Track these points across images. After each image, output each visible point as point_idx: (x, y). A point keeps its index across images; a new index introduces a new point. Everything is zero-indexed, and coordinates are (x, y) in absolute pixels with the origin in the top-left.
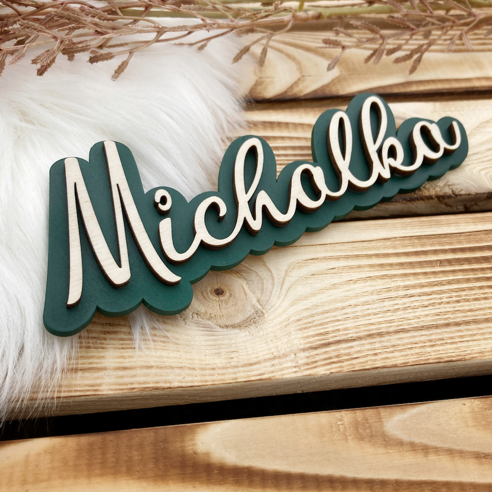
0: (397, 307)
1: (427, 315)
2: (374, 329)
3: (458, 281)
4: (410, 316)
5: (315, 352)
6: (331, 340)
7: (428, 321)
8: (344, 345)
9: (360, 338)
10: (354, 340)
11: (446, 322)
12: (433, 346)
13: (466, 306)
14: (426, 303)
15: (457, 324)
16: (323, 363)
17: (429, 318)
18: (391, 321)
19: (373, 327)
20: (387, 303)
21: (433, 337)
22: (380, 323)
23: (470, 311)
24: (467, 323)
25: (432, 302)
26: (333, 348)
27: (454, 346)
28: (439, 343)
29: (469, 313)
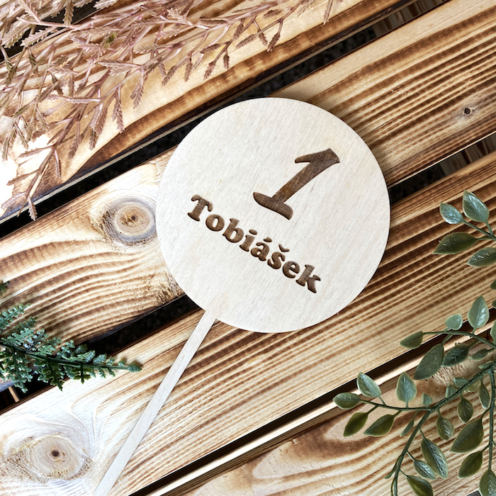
0: (173, 420)
1: (193, 420)
2: (163, 444)
3: (209, 381)
4: (182, 424)
5: (132, 475)
6: (139, 462)
7: (195, 424)
8: (147, 463)
9: (156, 454)
10: (153, 457)
11: (206, 420)
12: (201, 443)
13: (216, 402)
14: (191, 410)
15: (214, 419)
16: (139, 480)
17: (195, 422)
18: (172, 434)
19: (162, 443)
20: (166, 419)
21: (200, 436)
22: (165, 437)
23: (220, 405)
24: (220, 416)
25: (194, 407)
26: (141, 467)
27: (214, 437)
28: (204, 439)
29: (220, 407)
